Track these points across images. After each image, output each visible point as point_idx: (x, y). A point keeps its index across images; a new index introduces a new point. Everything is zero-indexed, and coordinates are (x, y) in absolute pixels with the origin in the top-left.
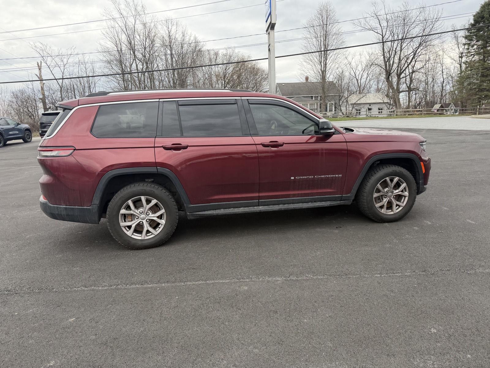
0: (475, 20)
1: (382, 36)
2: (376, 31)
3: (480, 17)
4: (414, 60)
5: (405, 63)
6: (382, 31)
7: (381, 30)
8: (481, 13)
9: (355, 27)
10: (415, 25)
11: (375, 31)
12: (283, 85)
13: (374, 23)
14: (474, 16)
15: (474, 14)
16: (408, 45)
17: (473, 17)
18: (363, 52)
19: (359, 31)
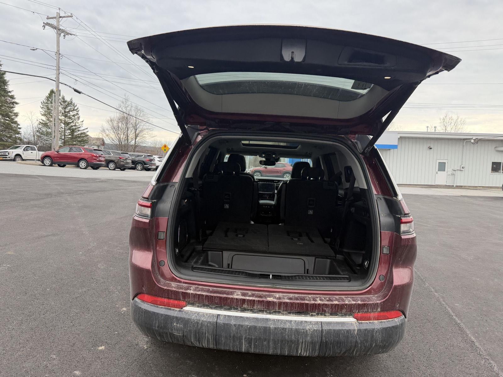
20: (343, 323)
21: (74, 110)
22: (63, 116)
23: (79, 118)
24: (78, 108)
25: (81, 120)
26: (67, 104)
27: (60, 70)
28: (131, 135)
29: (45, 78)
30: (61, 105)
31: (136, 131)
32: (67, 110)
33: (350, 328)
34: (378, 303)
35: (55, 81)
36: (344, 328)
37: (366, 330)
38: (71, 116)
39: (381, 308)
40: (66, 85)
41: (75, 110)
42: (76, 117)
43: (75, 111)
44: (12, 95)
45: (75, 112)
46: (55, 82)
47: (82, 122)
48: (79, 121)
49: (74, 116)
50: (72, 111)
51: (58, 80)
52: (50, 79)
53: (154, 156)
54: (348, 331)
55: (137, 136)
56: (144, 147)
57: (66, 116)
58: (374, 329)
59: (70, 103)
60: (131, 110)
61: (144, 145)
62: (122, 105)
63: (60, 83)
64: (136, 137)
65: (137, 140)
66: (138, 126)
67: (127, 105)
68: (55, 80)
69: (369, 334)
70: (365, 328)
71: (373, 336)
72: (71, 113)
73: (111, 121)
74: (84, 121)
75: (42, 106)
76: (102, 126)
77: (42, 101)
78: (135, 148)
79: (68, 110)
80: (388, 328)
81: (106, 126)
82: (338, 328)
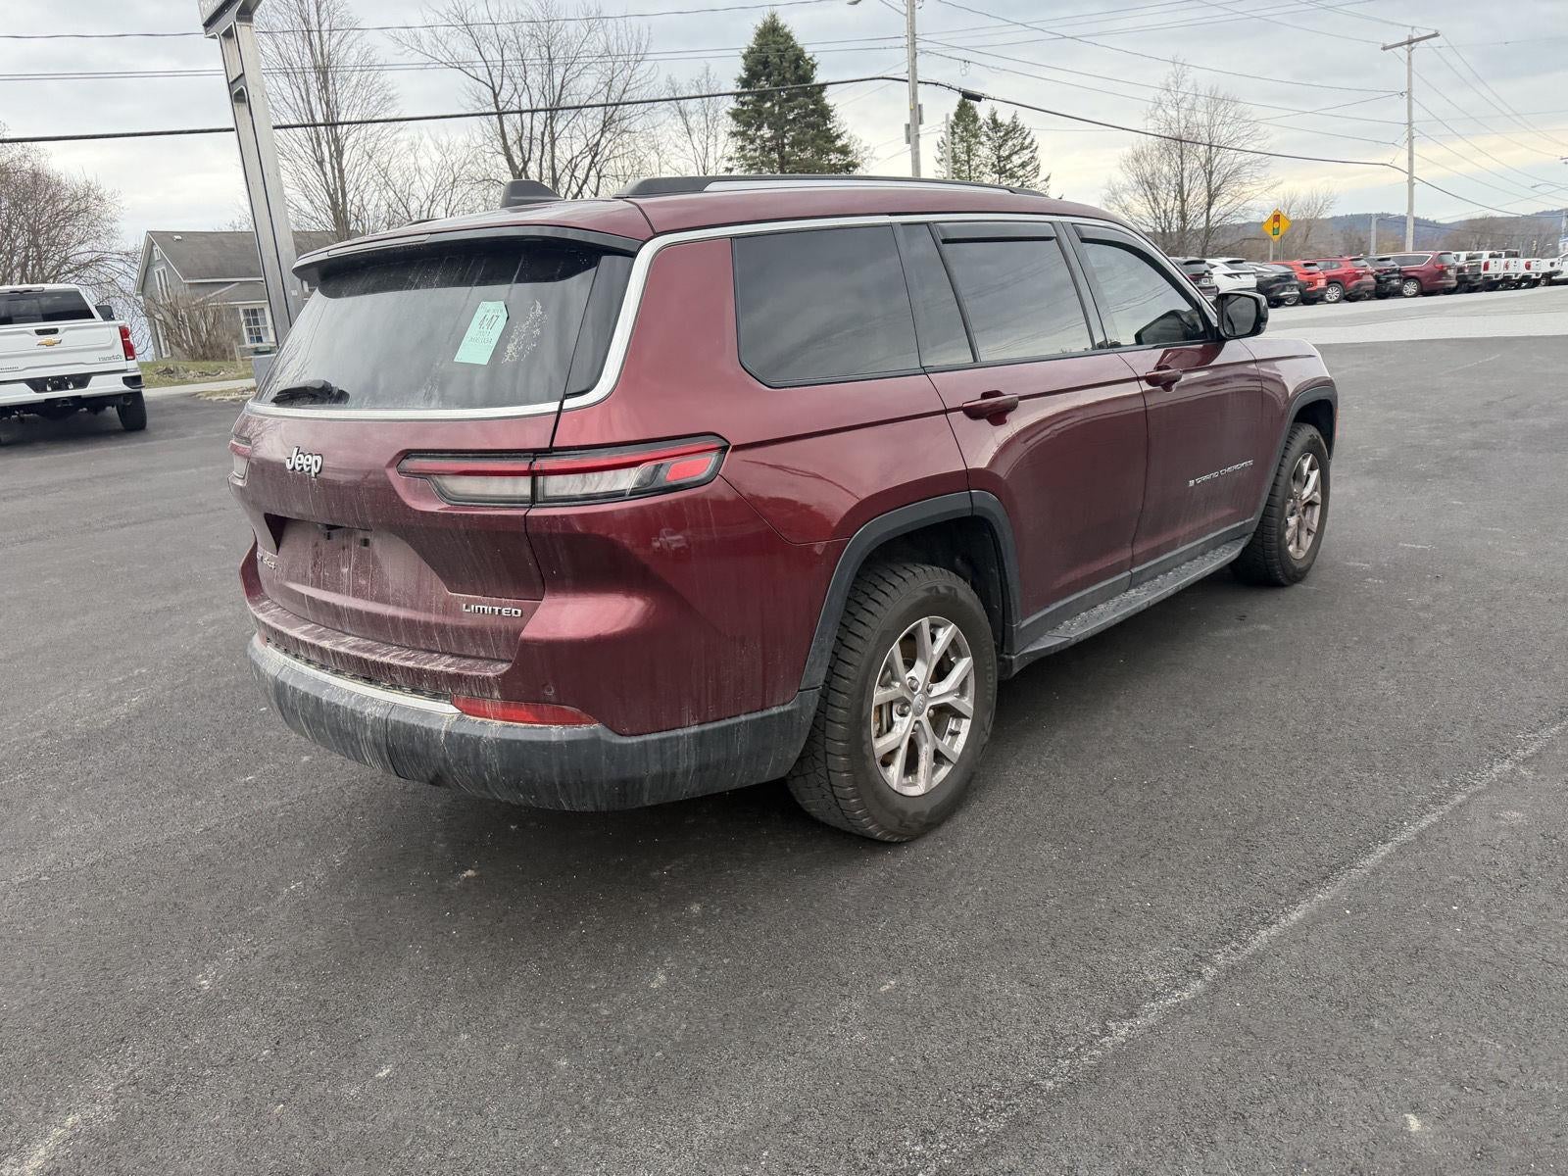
0: (748, 69)
1: (493, 89)
2: (473, 73)
3: (759, 62)
4: (593, 173)
5: (571, 180)
6: (490, 74)
7: (486, 69)
8: (761, 51)
9: (403, 50)
10: (581, 66)
11: (468, 70)
12: (177, 237)
13: (462, 47)
14: (745, 57)
15: (745, 51)
16: (571, 125)
17: (742, 61)
18: (421, 139)
19: (420, 66)
20: (426, 714)
21: (1023, 148)
22: (995, 173)
23: (1037, 169)
24: (1033, 141)
25: (1043, 175)
26: (1006, 133)
27: (917, 45)
28: (1197, 196)
29: (879, 78)
30: (990, 139)
31: (1210, 178)
32: (1004, 153)
33: (432, 726)
34: (488, 678)
35: (907, 81)
36: (421, 724)
37: (462, 736)
38: (1015, 169)
39: (500, 691)
40: (936, 84)
41: (1027, 148)
42: (1029, 168)
43: (1025, 152)
44: (843, 146)
45: (1025, 155)
46: (907, 84)
47: (1046, 180)
48: (1039, 179)
49: (1023, 165)
50: (1016, 153)
51: (915, 75)
52: (893, 79)
53: (1208, 261)
54: (429, 732)
55: (1216, 195)
56: (1239, 227)
57: (1001, 172)
58: (480, 738)
59: (1014, 129)
60: (1192, 109)
61: (1239, 221)
62: (1166, 97)
63: (919, 82)
64: (1212, 197)
65: (1213, 211)
66: (1217, 160)
67: (1180, 96)
68: (907, 78)
69: (469, 749)
70: (461, 731)
71: (477, 755)
72: (1016, 160)
73: (1137, 160)
74: (1050, 179)
75: (939, 156)
76: (1110, 182)
77: (940, 140)
78: (1207, 235)
79: (1007, 153)
80: (515, 741)
81: (1124, 178)
82: (411, 722)
